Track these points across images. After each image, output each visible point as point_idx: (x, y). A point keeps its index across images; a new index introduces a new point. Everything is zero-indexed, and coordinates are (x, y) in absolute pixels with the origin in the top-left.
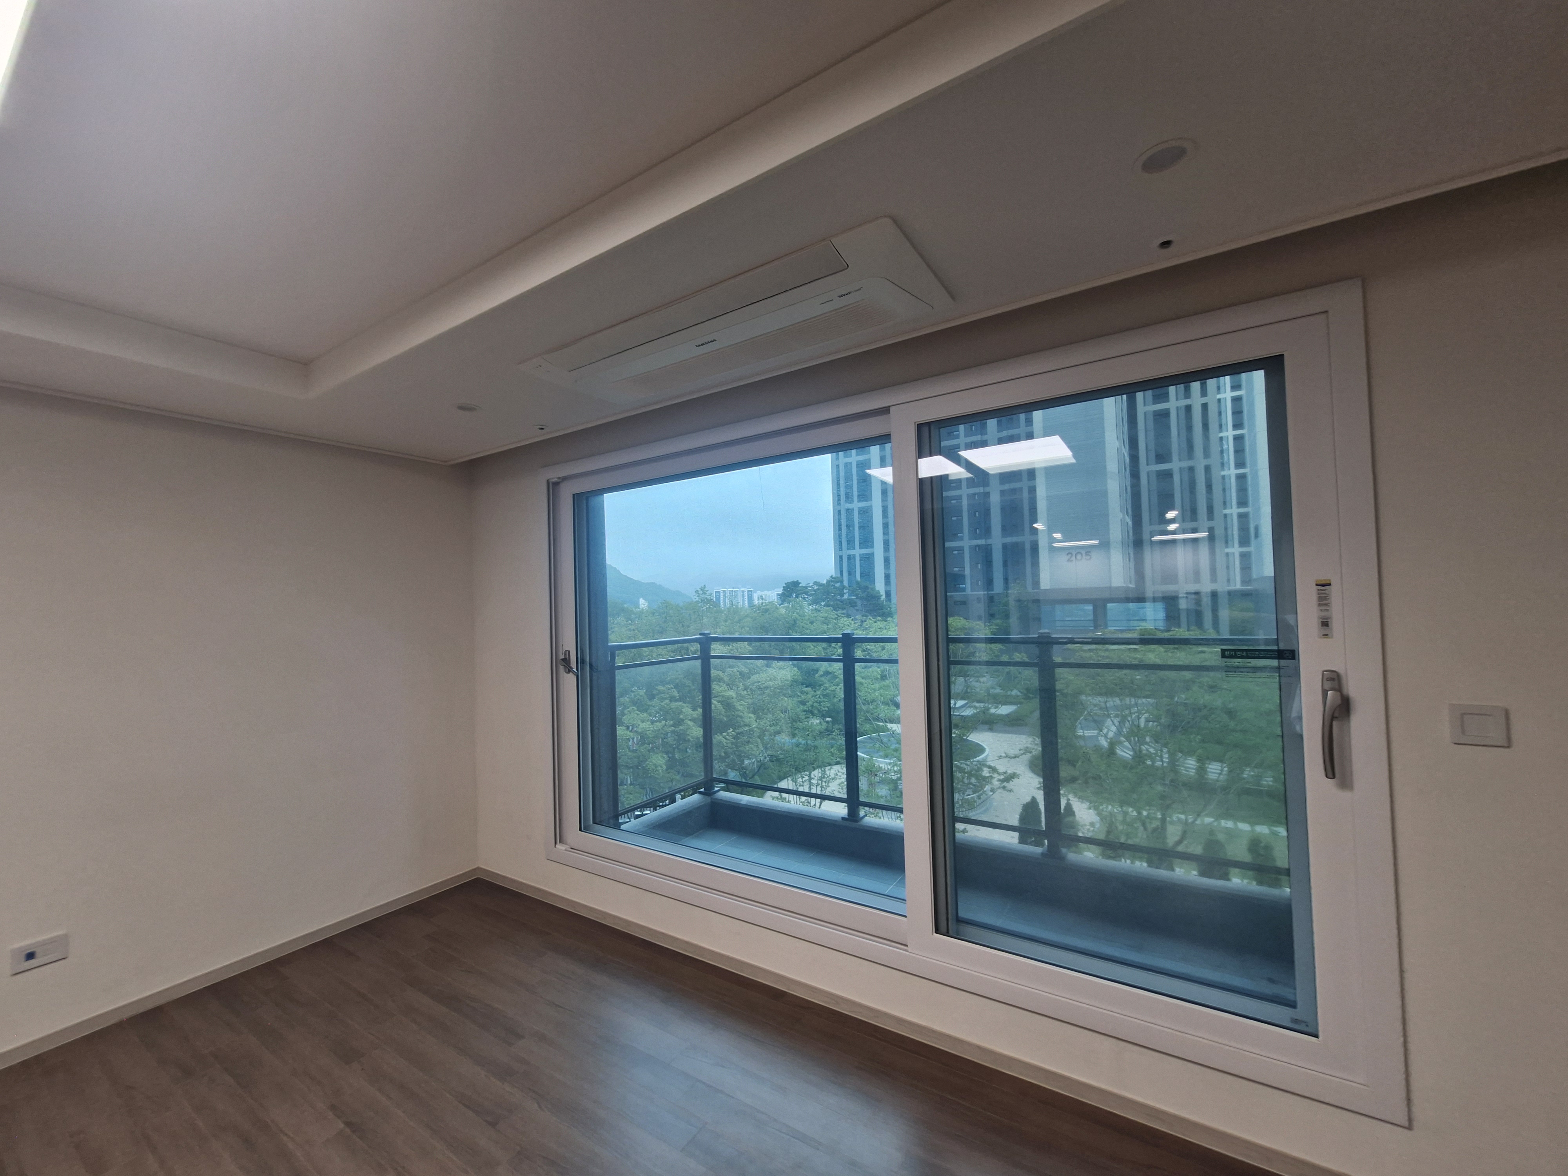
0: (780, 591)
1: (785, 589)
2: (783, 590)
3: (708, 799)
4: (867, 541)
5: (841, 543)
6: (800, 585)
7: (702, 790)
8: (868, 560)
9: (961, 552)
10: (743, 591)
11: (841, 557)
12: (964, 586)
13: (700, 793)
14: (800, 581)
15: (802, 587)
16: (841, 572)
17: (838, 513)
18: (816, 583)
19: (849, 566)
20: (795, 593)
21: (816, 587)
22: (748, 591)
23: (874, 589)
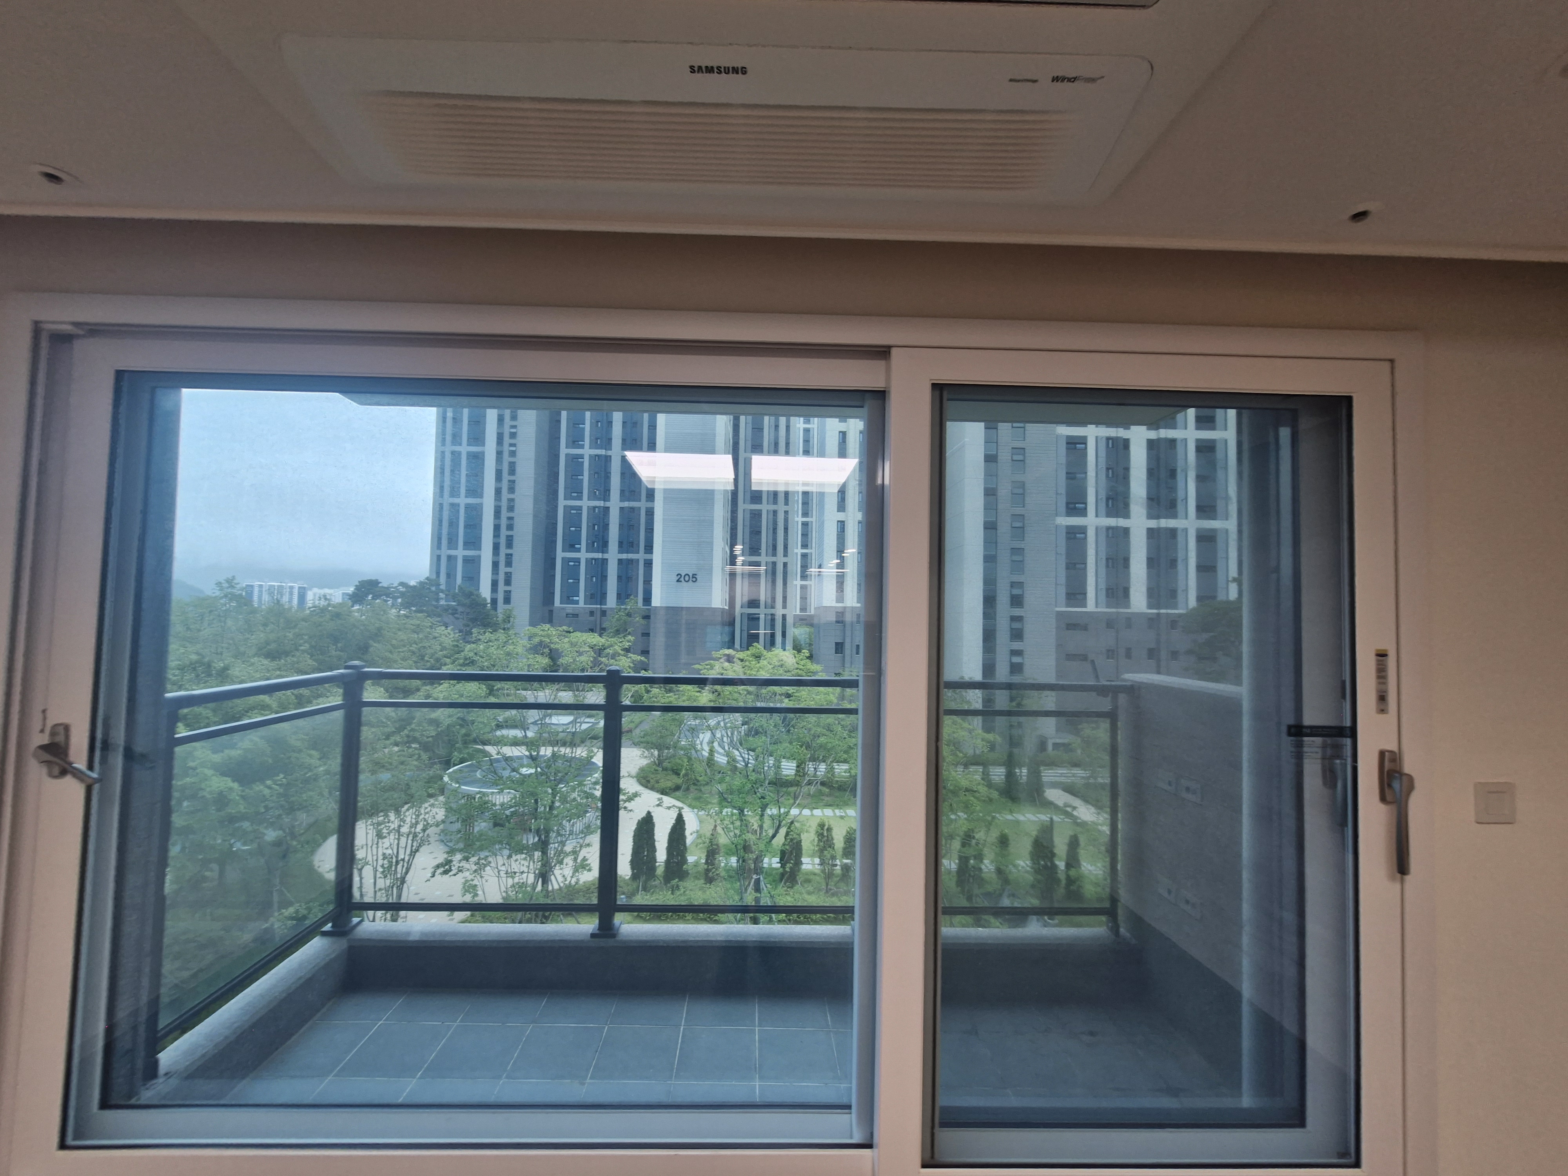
0: (351, 590)
1: (358, 588)
2: (355, 589)
3: (342, 944)
4: (474, 542)
5: (440, 539)
6: (380, 585)
7: (328, 927)
8: (472, 563)
9: (577, 564)
10: (291, 588)
11: (439, 558)
12: (577, 598)
13: (325, 934)
14: (380, 581)
15: (382, 587)
16: (438, 574)
17: (439, 508)
18: (402, 584)
19: (447, 567)
20: (371, 593)
21: (401, 589)
22: (299, 588)
23: (479, 596)
